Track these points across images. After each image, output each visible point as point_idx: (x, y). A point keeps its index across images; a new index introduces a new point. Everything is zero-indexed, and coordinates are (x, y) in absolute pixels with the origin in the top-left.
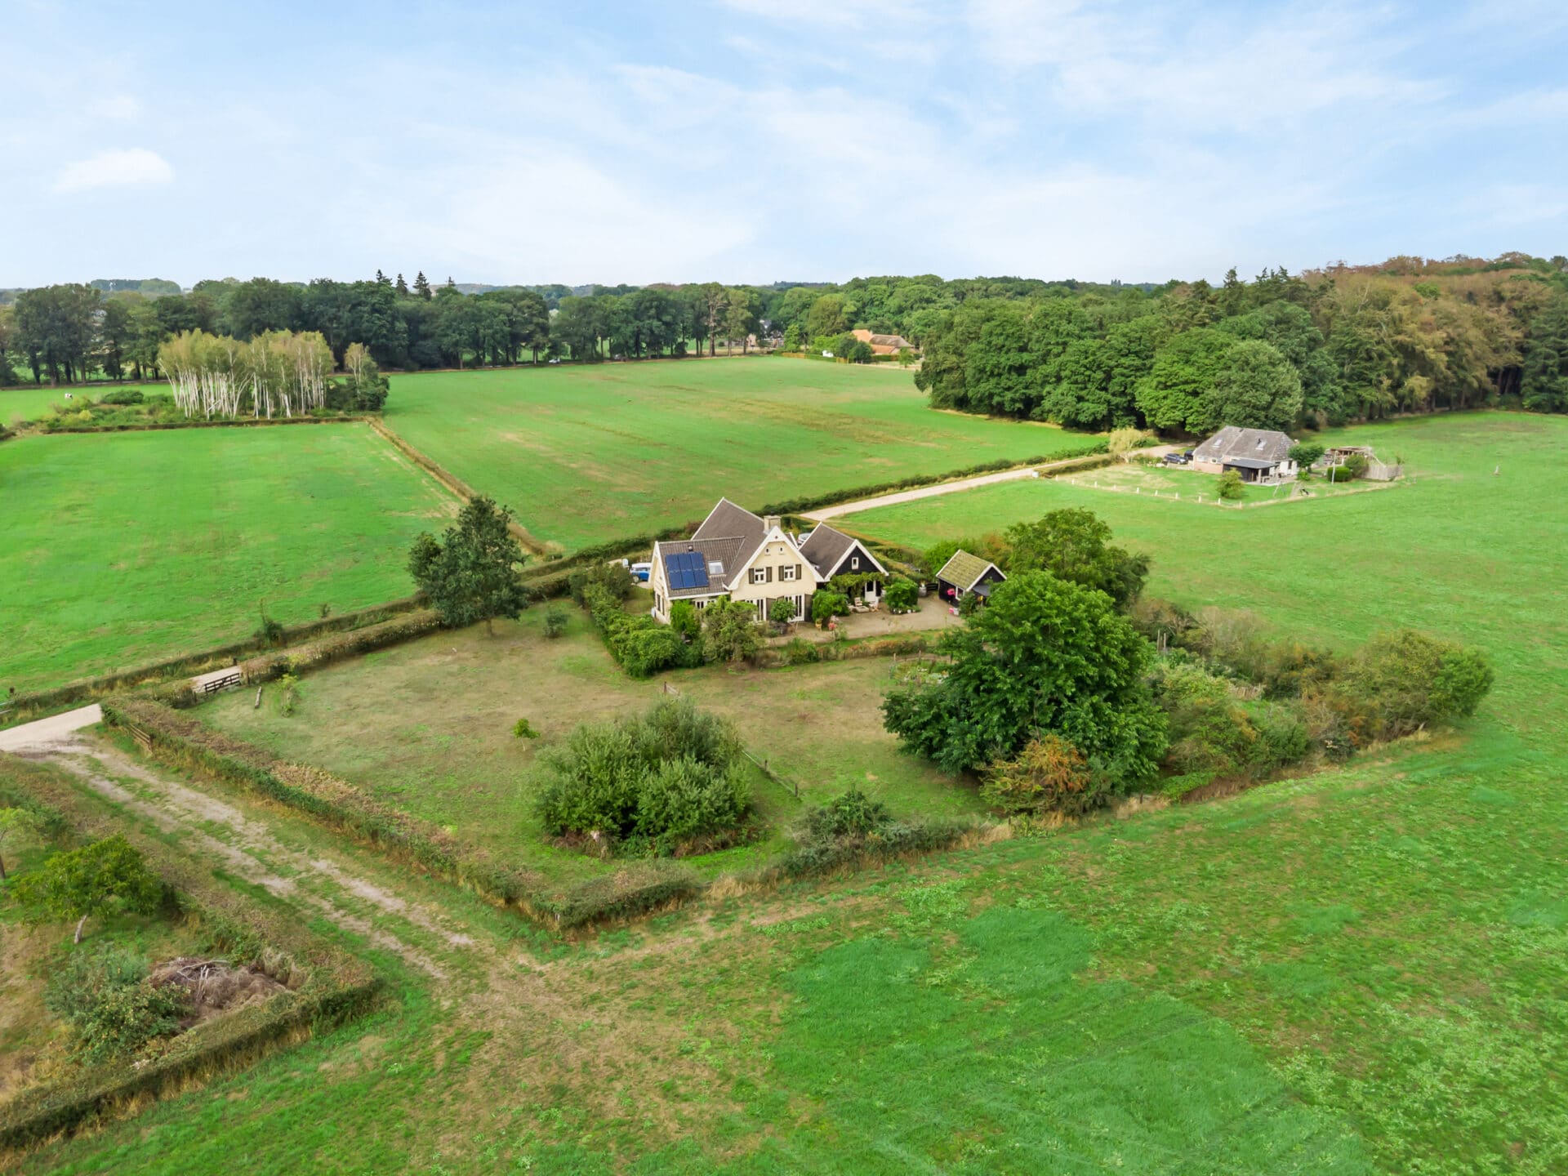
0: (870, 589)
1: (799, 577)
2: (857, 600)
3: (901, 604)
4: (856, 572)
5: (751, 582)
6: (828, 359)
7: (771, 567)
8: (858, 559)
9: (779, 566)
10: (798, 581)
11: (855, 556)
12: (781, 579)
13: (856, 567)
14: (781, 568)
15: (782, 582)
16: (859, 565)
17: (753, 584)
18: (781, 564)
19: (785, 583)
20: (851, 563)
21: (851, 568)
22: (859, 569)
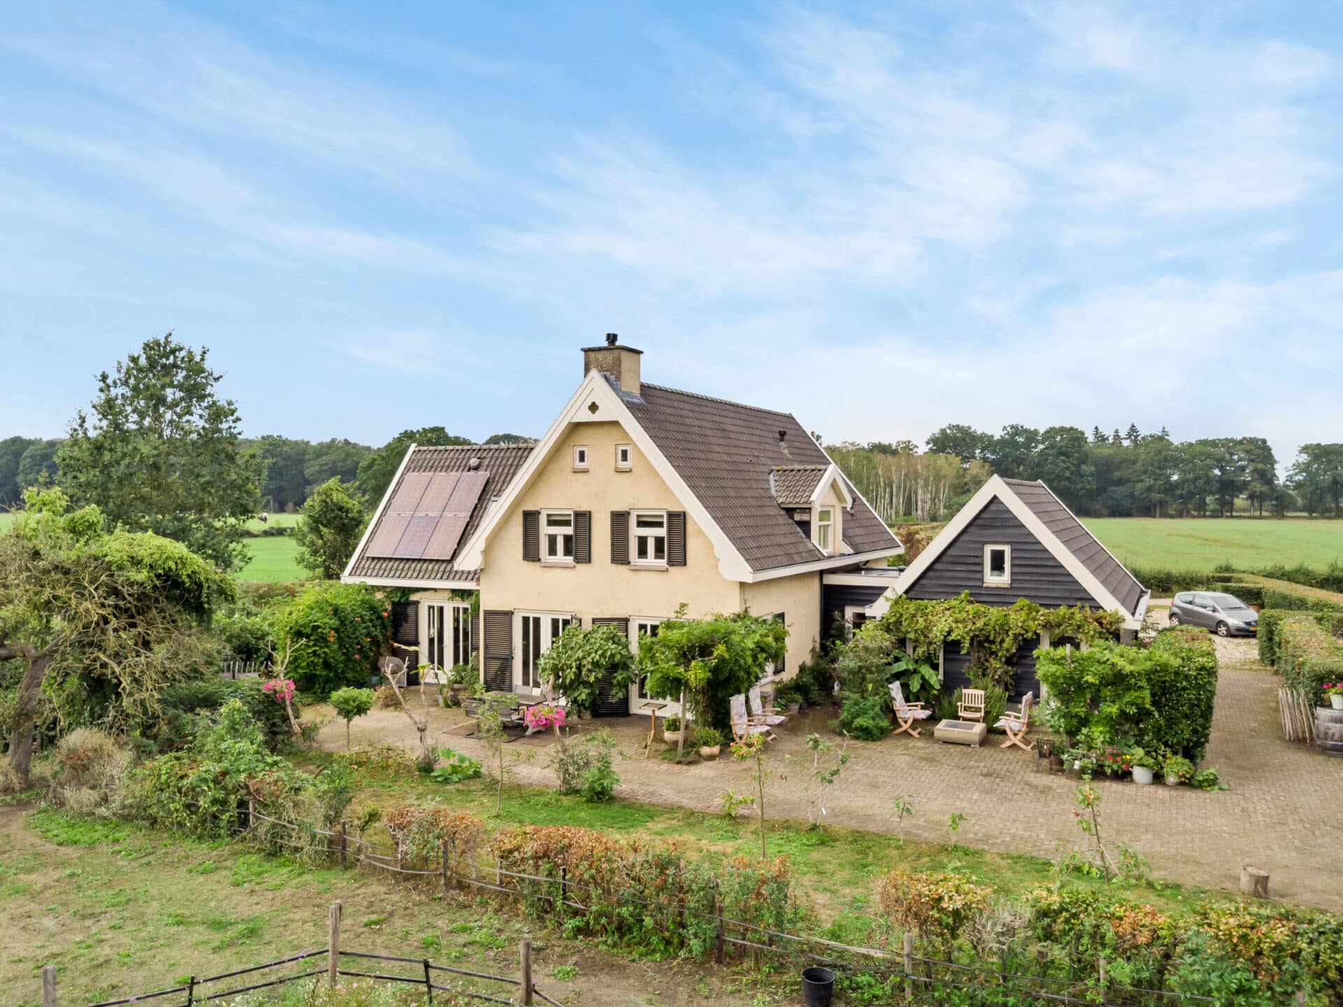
1: (678, 557)
2: (973, 696)
4: (995, 597)
7: (590, 512)
8: (1007, 549)
9: (612, 512)
10: (676, 571)
11: (998, 539)
12: (620, 556)
13: (1004, 580)
14: (619, 519)
15: (622, 569)
16: (1012, 574)
17: (537, 564)
18: (620, 507)
19: (634, 573)
20: (982, 564)
21: (982, 580)
22: (1012, 588)
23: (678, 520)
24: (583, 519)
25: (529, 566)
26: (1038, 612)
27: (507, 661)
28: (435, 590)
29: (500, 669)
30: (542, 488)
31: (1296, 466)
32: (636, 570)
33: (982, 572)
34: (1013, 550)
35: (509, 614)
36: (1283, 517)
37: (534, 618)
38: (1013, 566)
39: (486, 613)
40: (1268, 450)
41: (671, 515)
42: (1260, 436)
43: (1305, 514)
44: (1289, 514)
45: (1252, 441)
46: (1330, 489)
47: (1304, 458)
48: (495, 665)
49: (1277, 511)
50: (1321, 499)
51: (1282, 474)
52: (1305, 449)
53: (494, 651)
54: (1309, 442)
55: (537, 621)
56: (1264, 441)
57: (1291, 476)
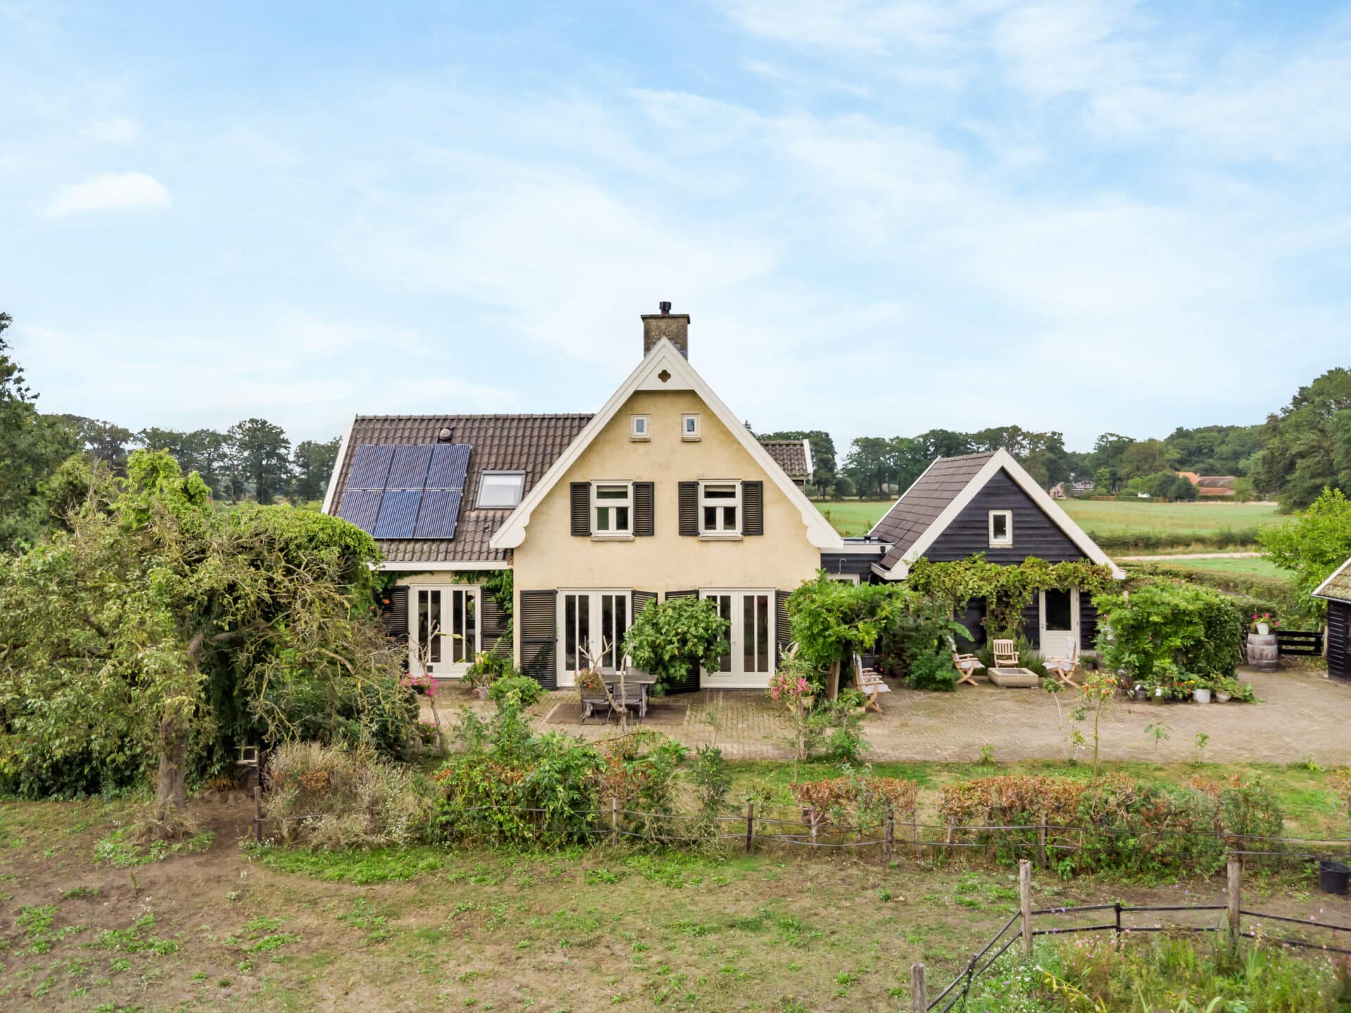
0: (1059, 620)
1: (754, 527)
2: (1003, 645)
3: (1164, 663)
4: (1000, 557)
5: (580, 528)
6: (1143, 500)
7: (653, 483)
8: (1008, 515)
9: (680, 483)
10: (751, 541)
11: (1001, 505)
12: (687, 528)
13: (1005, 541)
14: (687, 490)
15: (690, 541)
16: (1015, 536)
17: (588, 540)
18: (688, 477)
19: (704, 544)
20: (987, 528)
21: (988, 542)
22: (1015, 549)
23: (753, 491)
24: (645, 491)
25: (579, 542)
26: (1047, 568)
27: (550, 645)
28: (432, 572)
29: (540, 653)
30: (594, 458)
31: (850, 457)
32: (707, 541)
33: (988, 535)
34: (1014, 515)
35: (552, 594)
36: (843, 500)
37: (580, 597)
38: (1015, 528)
39: (524, 594)
40: (829, 442)
41: (747, 485)
42: (823, 430)
43: (857, 498)
44: (847, 498)
45: (818, 434)
46: (876, 476)
47: (856, 449)
48: (534, 650)
49: (836, 495)
50: (870, 483)
51: (841, 461)
52: (856, 442)
53: (533, 635)
54: (859, 437)
55: (584, 600)
56: (827, 435)
57: (846, 465)
